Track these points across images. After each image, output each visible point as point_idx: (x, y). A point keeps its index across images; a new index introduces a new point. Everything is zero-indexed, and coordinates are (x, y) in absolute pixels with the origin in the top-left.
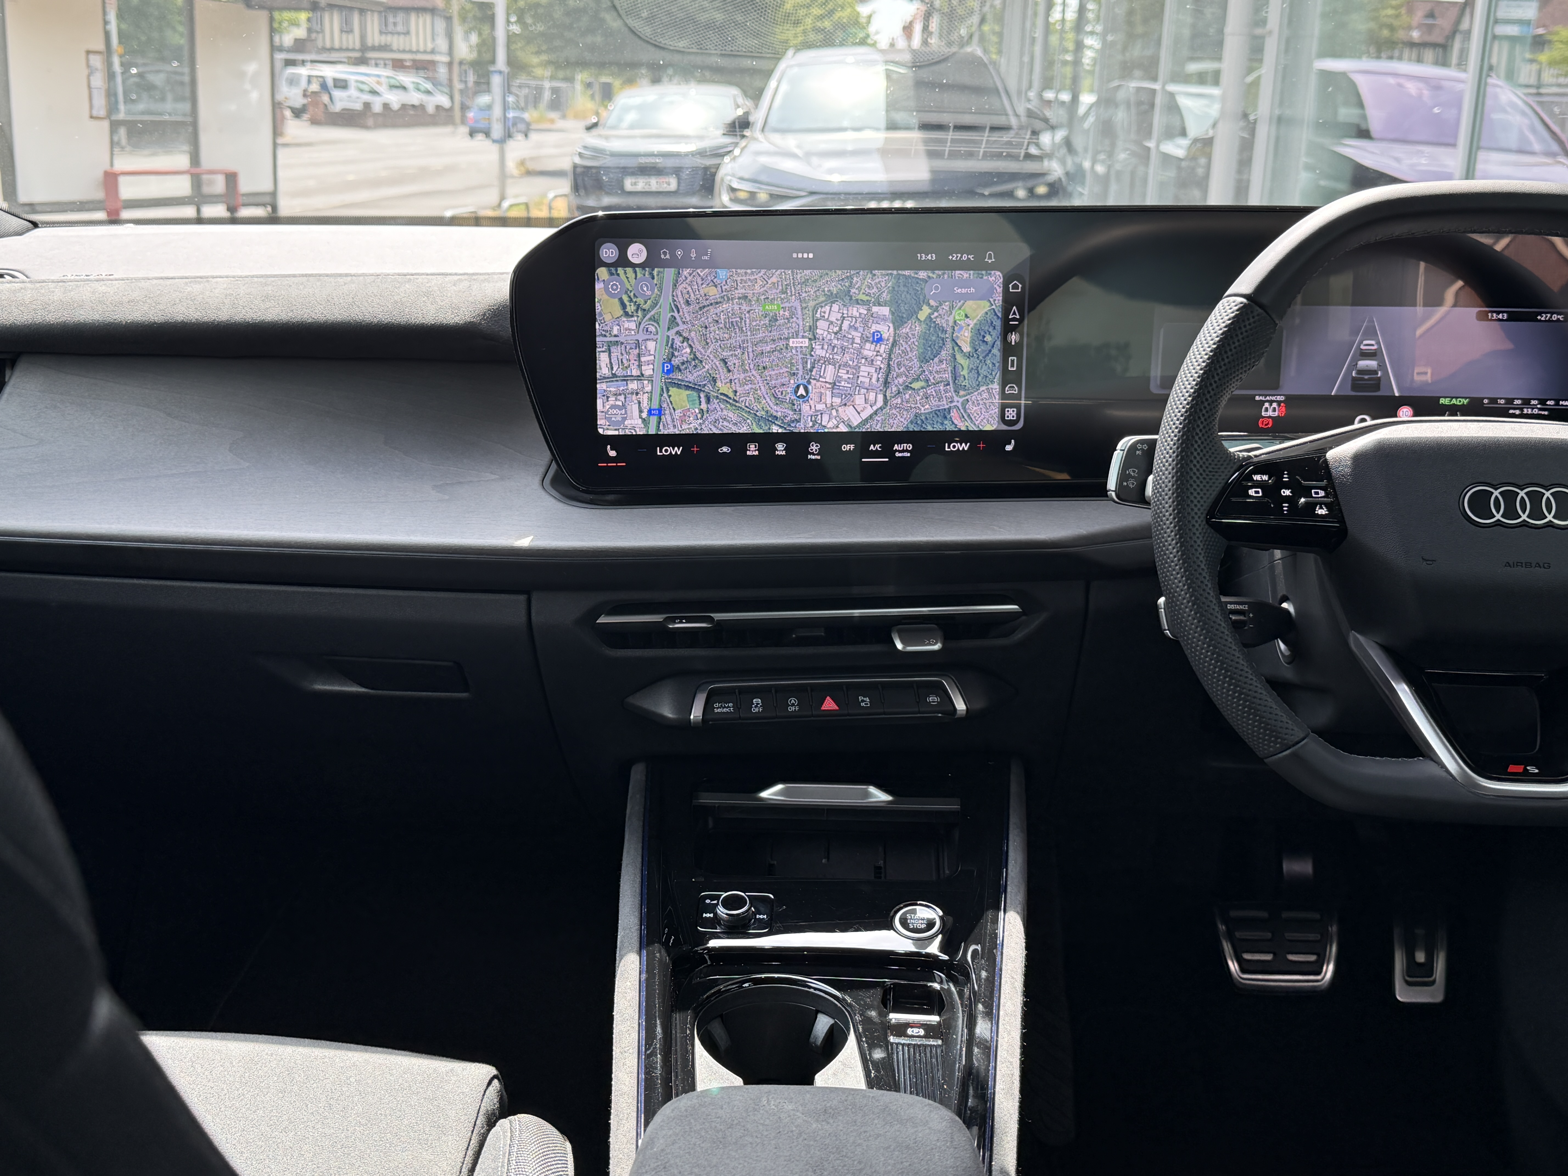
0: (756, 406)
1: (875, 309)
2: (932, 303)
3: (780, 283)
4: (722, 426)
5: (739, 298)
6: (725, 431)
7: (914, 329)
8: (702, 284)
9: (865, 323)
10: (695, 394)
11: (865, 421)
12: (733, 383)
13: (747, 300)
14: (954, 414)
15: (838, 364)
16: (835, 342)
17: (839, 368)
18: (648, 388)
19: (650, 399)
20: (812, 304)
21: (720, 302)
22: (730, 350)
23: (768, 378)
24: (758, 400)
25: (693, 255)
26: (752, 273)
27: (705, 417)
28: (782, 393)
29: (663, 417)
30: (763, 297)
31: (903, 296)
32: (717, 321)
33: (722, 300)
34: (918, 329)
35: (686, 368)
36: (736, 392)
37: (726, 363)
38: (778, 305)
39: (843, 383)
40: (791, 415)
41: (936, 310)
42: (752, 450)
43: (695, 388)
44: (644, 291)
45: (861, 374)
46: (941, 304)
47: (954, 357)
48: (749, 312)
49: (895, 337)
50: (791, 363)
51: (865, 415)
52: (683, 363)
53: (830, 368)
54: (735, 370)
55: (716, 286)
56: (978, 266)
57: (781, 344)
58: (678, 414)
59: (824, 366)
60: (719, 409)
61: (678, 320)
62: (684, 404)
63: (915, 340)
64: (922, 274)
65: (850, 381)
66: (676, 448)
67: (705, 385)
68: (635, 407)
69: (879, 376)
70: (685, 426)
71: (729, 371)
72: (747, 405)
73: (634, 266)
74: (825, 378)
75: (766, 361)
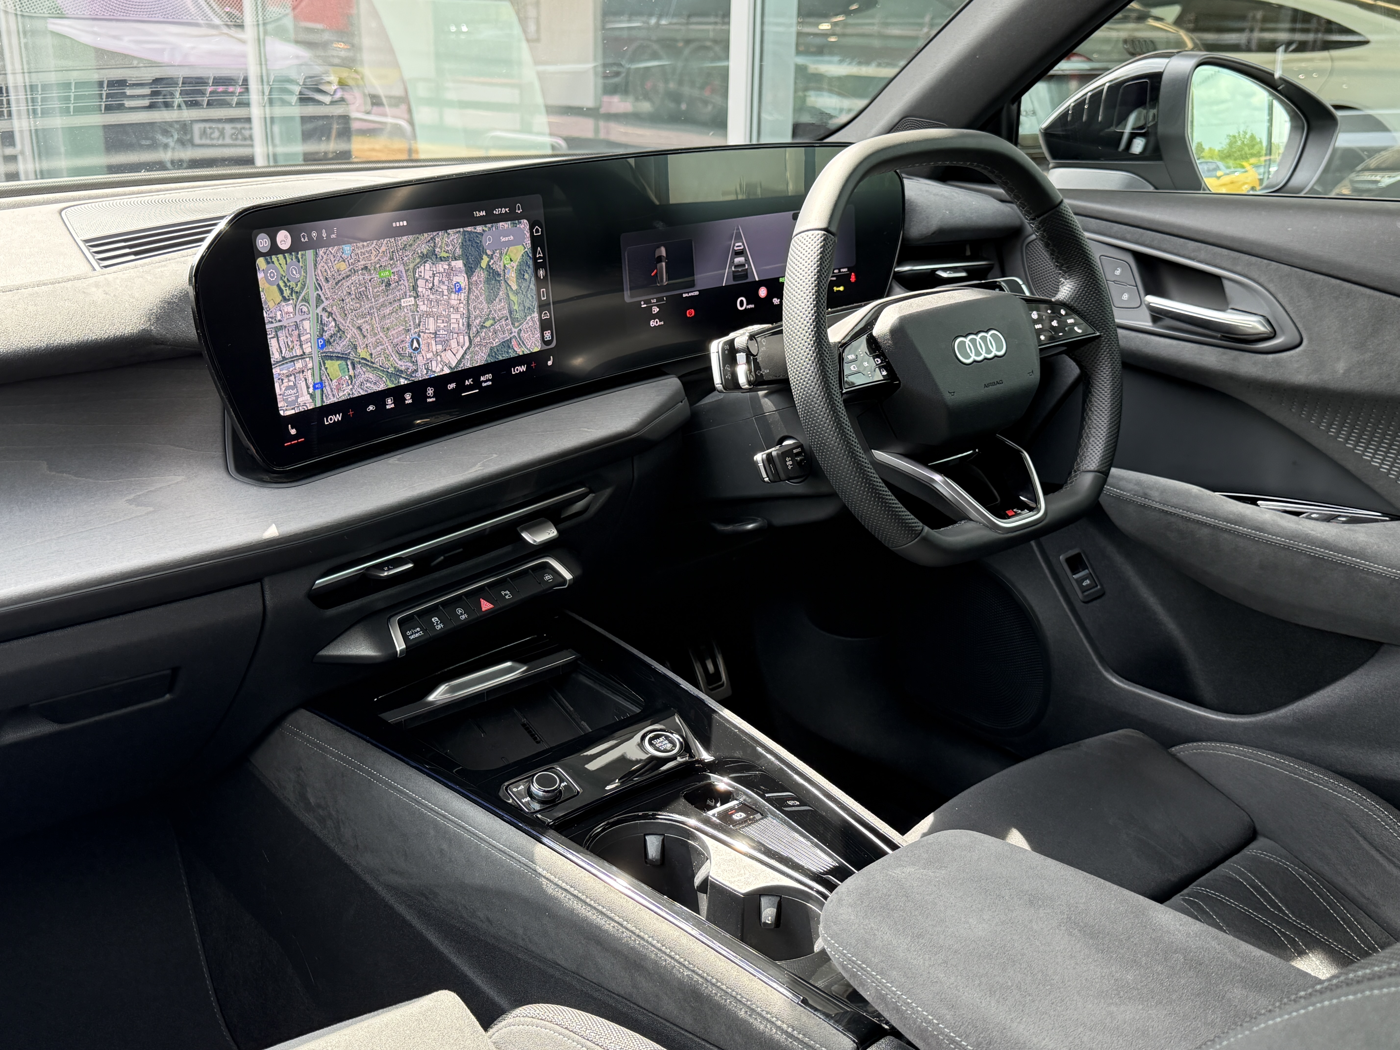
0: (387, 365)
1: (453, 263)
2: (489, 252)
3: (388, 251)
4: (366, 387)
5: (362, 269)
6: (370, 392)
7: (480, 275)
8: (334, 261)
9: (448, 275)
10: (344, 363)
11: (460, 362)
12: (369, 347)
13: (368, 270)
14: (514, 342)
15: (436, 316)
16: (431, 296)
17: (437, 319)
18: (310, 365)
19: (313, 375)
20: (411, 266)
22: (363, 318)
23: (392, 337)
24: (387, 358)
26: (368, 246)
28: (403, 349)
29: (324, 389)
31: (469, 249)
33: (350, 273)
34: (483, 275)
35: (334, 341)
38: (389, 271)
40: (412, 367)
41: (491, 257)
42: (390, 404)
43: (343, 357)
44: (294, 275)
46: (494, 253)
47: (508, 295)
48: (370, 281)
50: (405, 321)
51: (459, 356)
53: (431, 320)
54: (369, 336)
55: (344, 261)
56: (513, 216)
57: (396, 304)
58: (334, 383)
59: (427, 319)
61: (322, 297)
62: (337, 374)
63: (482, 285)
64: (479, 229)
69: (464, 321)
70: (341, 394)
71: (364, 337)
74: (429, 329)
75: (388, 322)
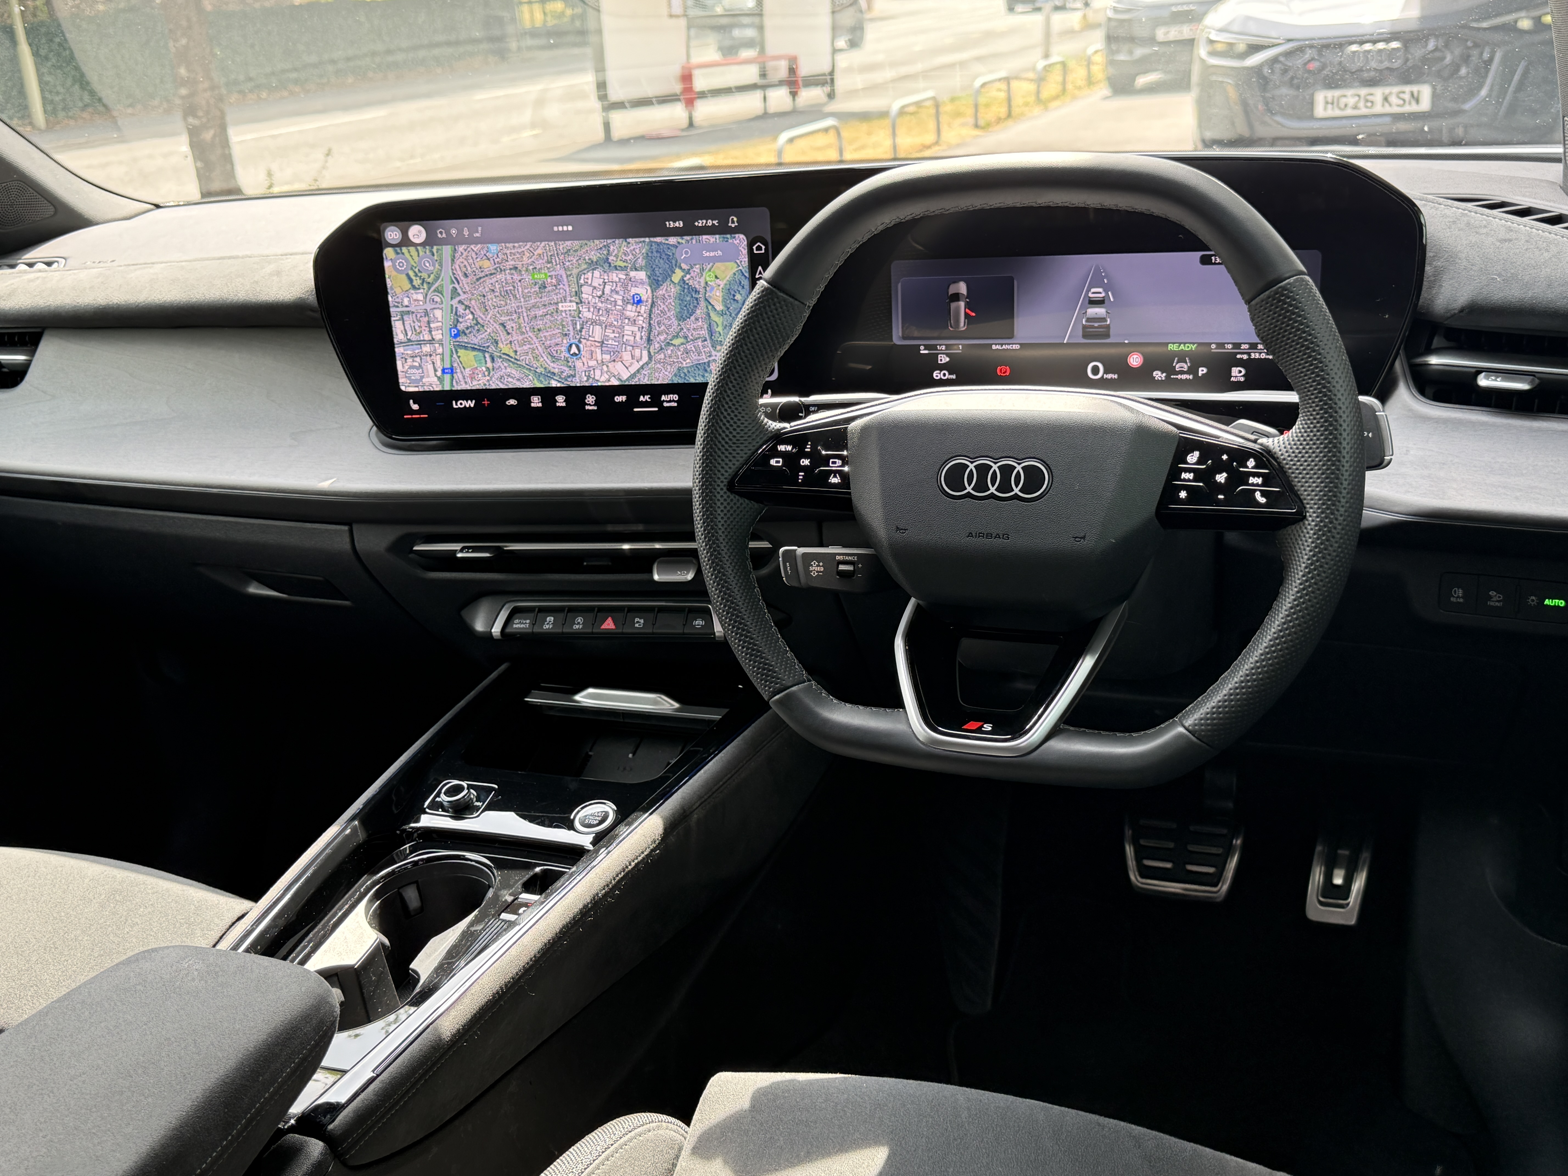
0: (535, 364)
1: (633, 274)
2: (684, 266)
3: (545, 254)
4: (507, 382)
5: (511, 269)
6: (511, 386)
7: (668, 290)
8: (477, 258)
9: (625, 286)
10: (481, 354)
11: (633, 376)
12: (513, 344)
13: (518, 270)
15: (604, 325)
16: (600, 304)
17: (606, 328)
18: (440, 351)
19: (442, 360)
20: (575, 272)
21: (494, 273)
22: (507, 315)
23: (543, 339)
24: (536, 358)
25: (466, 233)
26: (520, 247)
27: (491, 374)
28: (557, 352)
29: (455, 375)
30: (531, 267)
31: (657, 261)
32: (493, 290)
33: (495, 271)
34: (674, 290)
36: (516, 352)
37: (505, 327)
38: (545, 274)
39: (610, 342)
40: (568, 372)
41: (688, 272)
42: (536, 402)
43: (481, 349)
44: (427, 267)
45: (626, 332)
46: (692, 268)
47: (709, 315)
48: (520, 281)
49: (653, 298)
50: (563, 325)
51: (633, 370)
52: (467, 328)
53: (598, 328)
54: (513, 332)
55: (489, 259)
56: (723, 230)
57: (552, 308)
59: (591, 326)
60: (503, 367)
61: (459, 291)
62: (472, 363)
63: (671, 300)
64: (672, 240)
65: (617, 340)
66: (469, 402)
67: (488, 347)
68: (430, 367)
69: (643, 334)
70: (475, 383)
71: (508, 334)
72: (527, 363)
73: (415, 245)
74: (594, 337)
75: (540, 324)
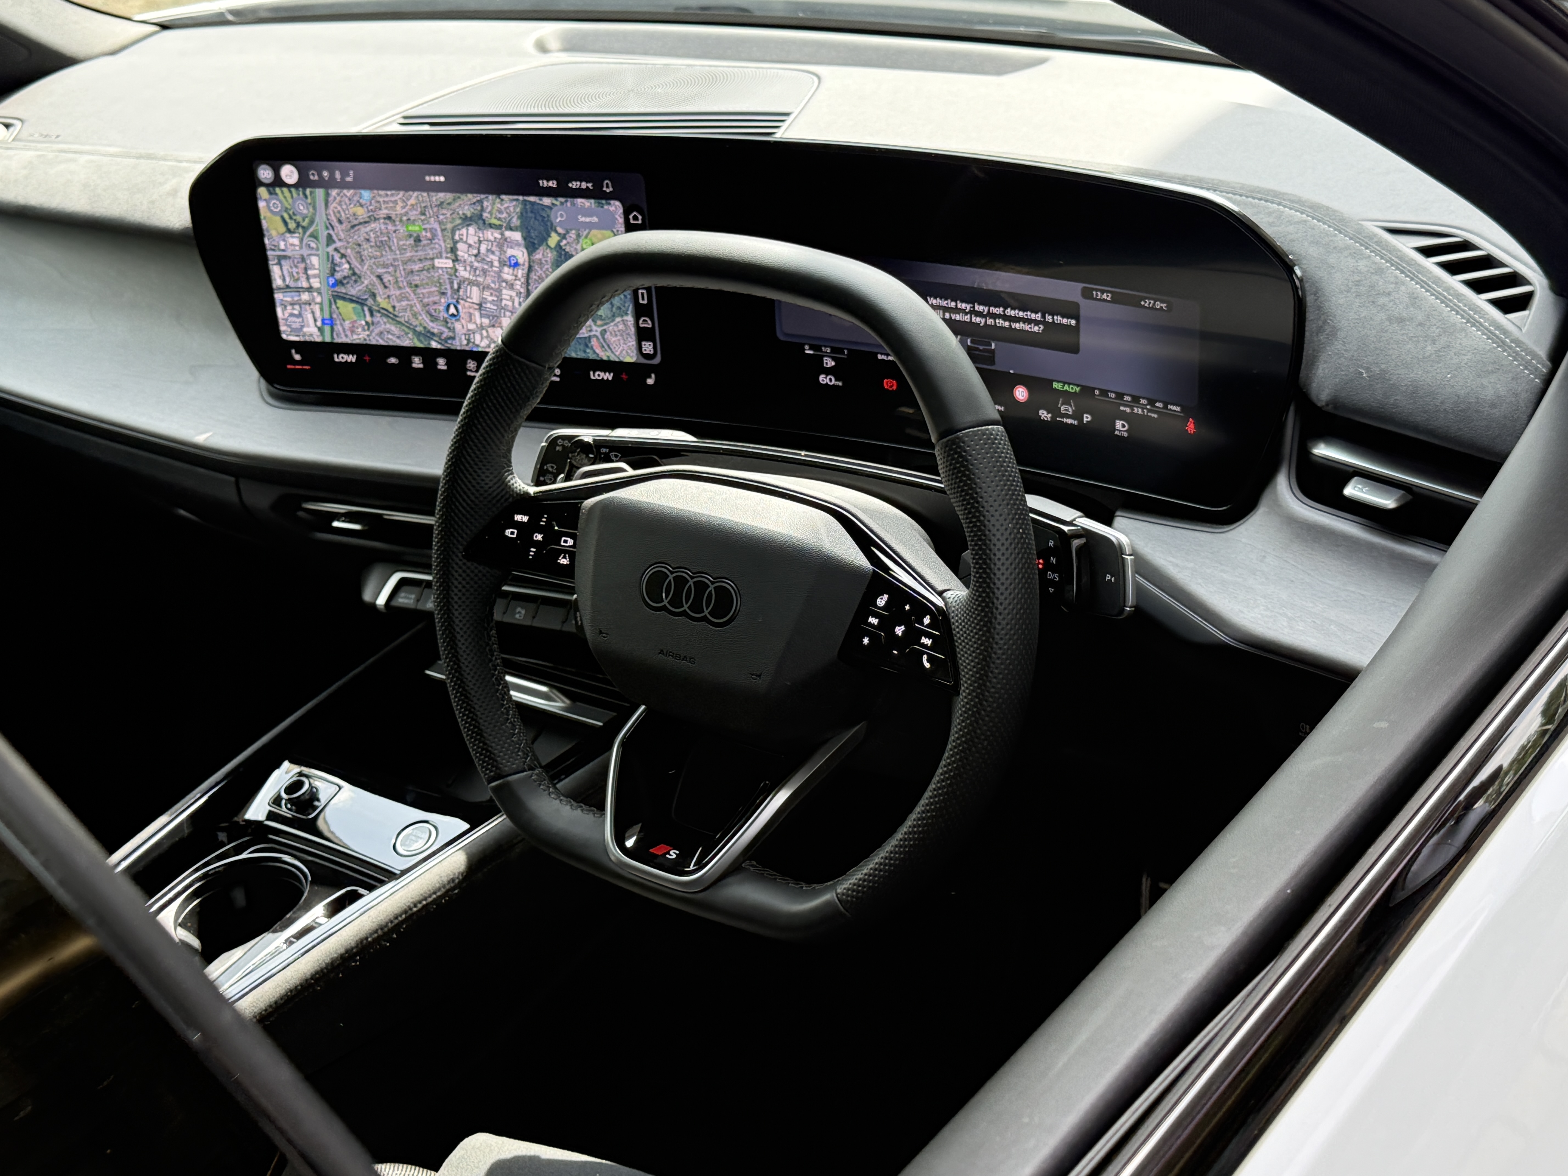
0: (414, 322)
1: (508, 234)
2: (560, 230)
3: (418, 205)
5: (385, 218)
6: (391, 344)
7: (544, 255)
8: (350, 204)
9: (500, 246)
10: (358, 307)
12: (391, 300)
13: (392, 220)
14: (594, 342)
15: (481, 287)
16: (476, 264)
17: (483, 290)
18: (318, 299)
19: (322, 310)
20: (449, 226)
21: (368, 222)
22: (384, 268)
24: (415, 315)
25: (338, 176)
27: (371, 329)
29: (335, 327)
30: (405, 218)
31: (532, 222)
32: (368, 240)
33: (369, 220)
34: (551, 255)
36: (394, 307)
37: (382, 279)
38: (420, 227)
39: (488, 305)
40: (447, 333)
41: (563, 237)
42: (417, 363)
43: (359, 302)
44: (301, 210)
45: (504, 296)
48: (395, 232)
49: (529, 262)
52: (345, 278)
53: (475, 289)
54: (391, 287)
55: (361, 206)
57: (428, 264)
58: (347, 324)
59: (469, 287)
60: (382, 322)
62: (351, 316)
63: (548, 266)
64: (547, 201)
65: (495, 303)
66: (351, 356)
67: (366, 299)
68: (310, 317)
71: (386, 287)
72: (406, 320)
73: (288, 186)
74: (471, 299)
75: (416, 279)
